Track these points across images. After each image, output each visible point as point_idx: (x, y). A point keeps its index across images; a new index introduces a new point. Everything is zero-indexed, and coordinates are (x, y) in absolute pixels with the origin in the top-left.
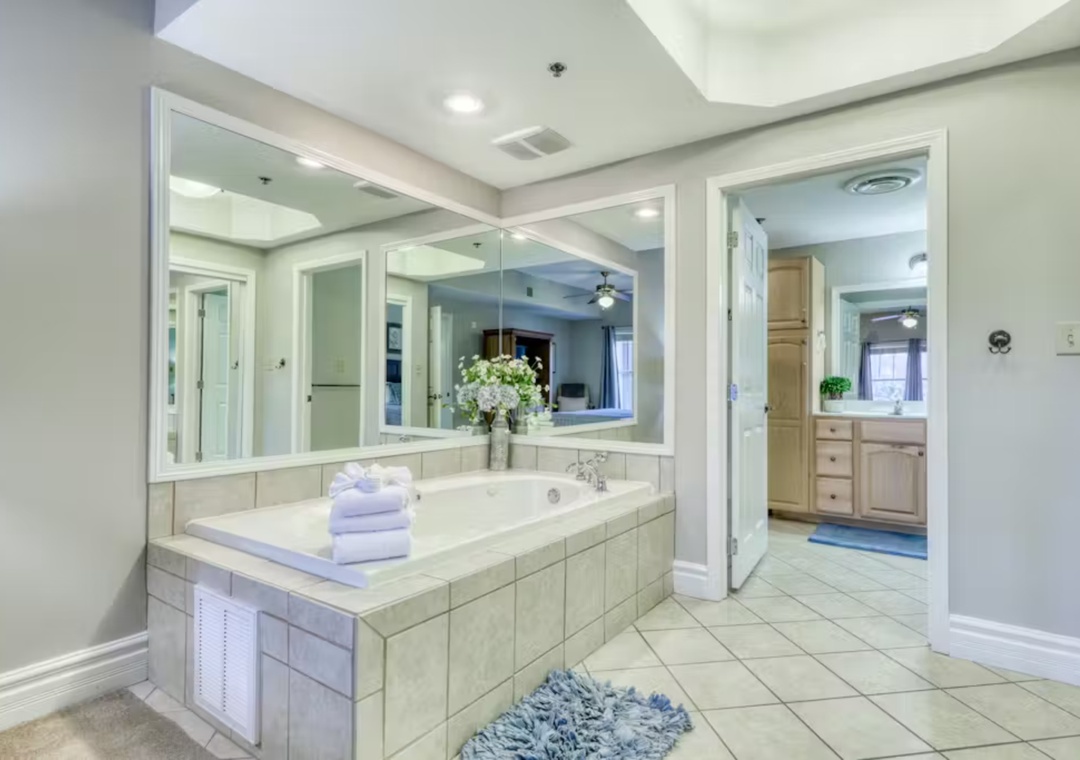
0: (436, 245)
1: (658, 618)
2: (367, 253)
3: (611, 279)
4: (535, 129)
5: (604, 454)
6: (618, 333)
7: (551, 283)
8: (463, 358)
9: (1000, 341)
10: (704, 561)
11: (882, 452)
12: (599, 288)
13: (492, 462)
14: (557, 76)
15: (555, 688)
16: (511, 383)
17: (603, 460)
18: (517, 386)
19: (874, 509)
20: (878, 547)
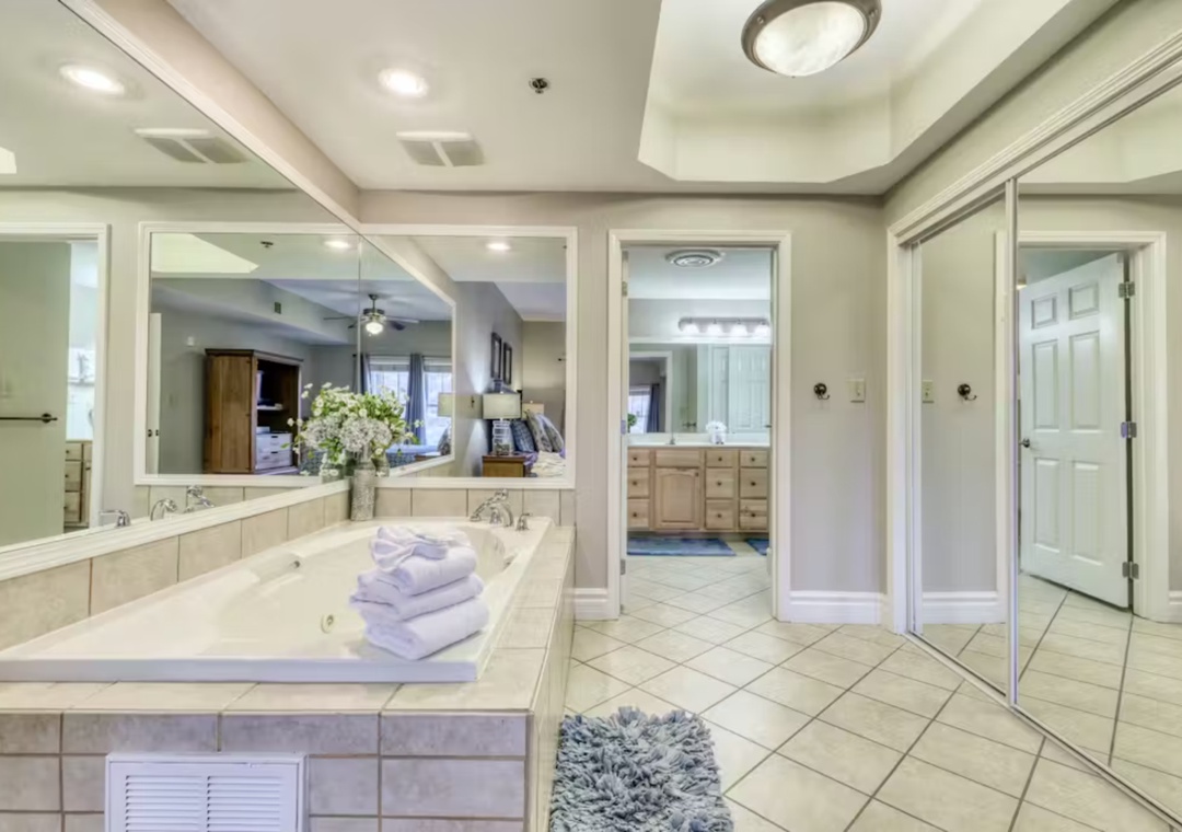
0: (201, 235)
1: (588, 647)
2: (110, 228)
3: (379, 304)
4: (462, 136)
5: (504, 491)
6: (372, 362)
7: (303, 300)
8: (310, 386)
9: (820, 390)
10: (606, 585)
11: (671, 475)
12: (366, 312)
13: (354, 512)
14: (539, 92)
15: (578, 737)
16: (379, 418)
17: (504, 498)
18: (387, 421)
19: (665, 521)
20: (679, 552)
